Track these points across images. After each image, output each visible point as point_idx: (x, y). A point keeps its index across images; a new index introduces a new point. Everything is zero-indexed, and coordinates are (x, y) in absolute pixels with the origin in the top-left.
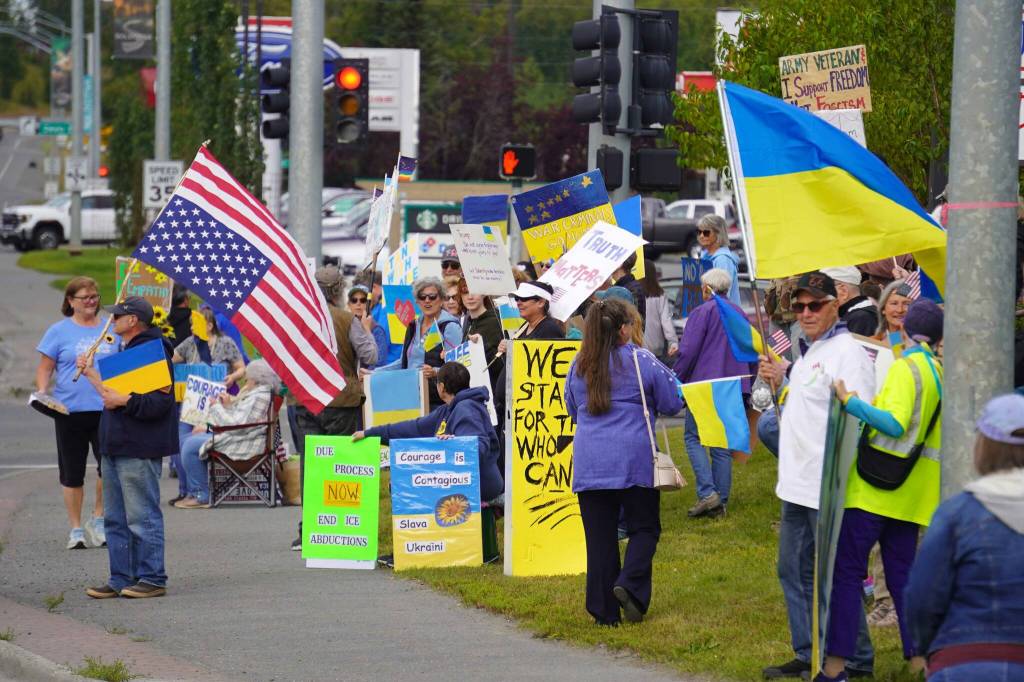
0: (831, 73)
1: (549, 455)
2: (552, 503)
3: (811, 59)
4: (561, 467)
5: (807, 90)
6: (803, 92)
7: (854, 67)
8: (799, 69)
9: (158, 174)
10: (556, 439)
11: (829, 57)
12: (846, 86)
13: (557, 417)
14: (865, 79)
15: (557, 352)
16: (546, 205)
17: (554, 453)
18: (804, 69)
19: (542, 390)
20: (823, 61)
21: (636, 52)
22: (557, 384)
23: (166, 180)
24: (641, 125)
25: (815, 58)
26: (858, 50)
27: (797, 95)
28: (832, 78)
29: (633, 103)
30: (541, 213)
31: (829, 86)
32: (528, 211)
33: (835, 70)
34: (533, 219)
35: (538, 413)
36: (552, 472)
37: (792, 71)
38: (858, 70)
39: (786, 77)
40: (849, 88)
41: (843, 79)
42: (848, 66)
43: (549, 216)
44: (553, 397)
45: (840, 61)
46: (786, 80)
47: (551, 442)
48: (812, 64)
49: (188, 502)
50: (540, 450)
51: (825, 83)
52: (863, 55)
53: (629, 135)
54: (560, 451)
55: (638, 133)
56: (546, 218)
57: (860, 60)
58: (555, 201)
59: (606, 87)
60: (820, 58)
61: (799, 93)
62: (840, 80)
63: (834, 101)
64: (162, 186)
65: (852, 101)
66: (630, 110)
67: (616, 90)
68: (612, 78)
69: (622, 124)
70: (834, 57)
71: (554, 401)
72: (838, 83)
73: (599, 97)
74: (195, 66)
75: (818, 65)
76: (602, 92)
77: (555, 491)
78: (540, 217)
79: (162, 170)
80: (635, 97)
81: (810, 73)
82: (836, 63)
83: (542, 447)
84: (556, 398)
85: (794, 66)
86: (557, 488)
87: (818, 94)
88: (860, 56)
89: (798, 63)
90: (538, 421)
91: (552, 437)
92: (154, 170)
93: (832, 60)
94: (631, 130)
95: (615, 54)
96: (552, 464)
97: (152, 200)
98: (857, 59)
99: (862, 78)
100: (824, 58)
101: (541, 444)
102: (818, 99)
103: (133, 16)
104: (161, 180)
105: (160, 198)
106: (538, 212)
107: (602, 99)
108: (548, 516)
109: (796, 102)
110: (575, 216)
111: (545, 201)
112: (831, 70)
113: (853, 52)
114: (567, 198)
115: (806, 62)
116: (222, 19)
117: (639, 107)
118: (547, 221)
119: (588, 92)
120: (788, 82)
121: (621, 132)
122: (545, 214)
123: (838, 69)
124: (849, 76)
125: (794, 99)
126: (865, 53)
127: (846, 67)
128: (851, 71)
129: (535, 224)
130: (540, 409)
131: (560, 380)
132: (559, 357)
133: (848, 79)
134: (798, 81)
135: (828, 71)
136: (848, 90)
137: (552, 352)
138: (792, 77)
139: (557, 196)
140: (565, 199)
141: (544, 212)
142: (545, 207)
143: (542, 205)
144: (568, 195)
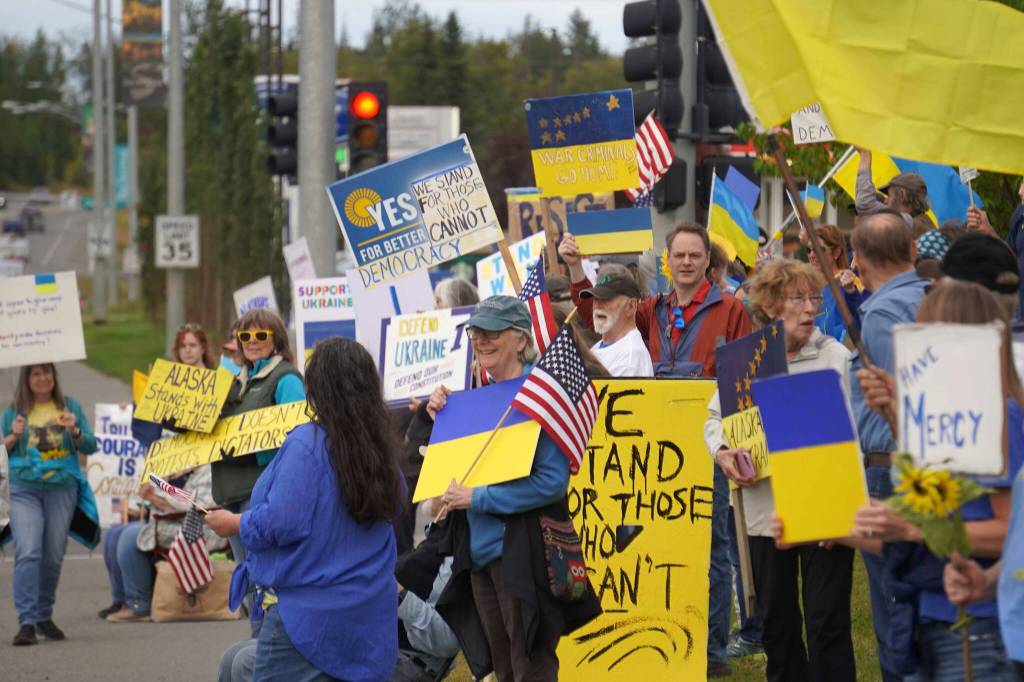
1: (604, 555)
2: (610, 629)
4: (623, 574)
9: (171, 231)
10: (615, 532)
13: (616, 497)
15: (614, 397)
16: (563, 123)
17: (612, 553)
19: (592, 456)
21: (701, 39)
22: (614, 446)
23: (179, 236)
24: (707, 129)
29: (698, 101)
30: (556, 132)
32: (542, 126)
34: (546, 137)
35: (586, 491)
36: (609, 582)
43: (564, 138)
44: (609, 466)
47: (607, 535)
49: (123, 613)
50: (590, 547)
53: (694, 141)
54: (620, 549)
55: (706, 138)
56: (561, 140)
58: (572, 120)
59: (665, 82)
64: (177, 243)
66: (694, 111)
67: (676, 85)
68: (672, 71)
69: (685, 127)
71: (610, 472)
73: (656, 94)
74: (214, 117)
76: (660, 88)
77: (613, 611)
78: (553, 137)
79: (175, 225)
80: (700, 94)
83: (593, 543)
84: (613, 467)
86: (618, 607)
90: (586, 503)
91: (608, 528)
92: (167, 226)
94: (695, 135)
95: (675, 41)
96: (608, 569)
97: (165, 258)
101: (591, 538)
103: (141, 61)
104: (174, 236)
105: (173, 255)
106: (552, 129)
107: (660, 96)
108: (604, 650)
110: (592, 145)
111: (562, 117)
114: (588, 119)
116: (240, 63)
117: (706, 107)
118: (561, 143)
119: (643, 87)
121: (683, 137)
122: (560, 135)
129: (548, 145)
130: (589, 486)
131: (618, 441)
132: (618, 405)
137: (607, 397)
139: (576, 114)
140: (585, 121)
141: (559, 132)
142: (560, 125)
143: (557, 121)
144: (589, 116)
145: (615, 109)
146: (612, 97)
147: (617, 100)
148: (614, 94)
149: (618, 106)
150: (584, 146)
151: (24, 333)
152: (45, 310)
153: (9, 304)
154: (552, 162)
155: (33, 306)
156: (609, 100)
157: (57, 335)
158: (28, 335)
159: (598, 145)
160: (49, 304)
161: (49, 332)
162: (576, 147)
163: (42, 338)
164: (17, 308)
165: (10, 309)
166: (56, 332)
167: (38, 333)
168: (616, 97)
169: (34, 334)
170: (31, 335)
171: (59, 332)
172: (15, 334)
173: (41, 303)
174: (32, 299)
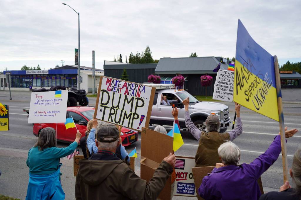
153: (46, 101)
155: (53, 102)
157: (58, 113)
160: (58, 102)
161: (56, 112)
163: (53, 114)
164: (48, 102)
165: (46, 103)
166: (58, 112)
167: (53, 112)
169: (51, 112)
170: (50, 112)
171: (59, 112)
172: (45, 111)
173: (56, 101)
174: (53, 99)
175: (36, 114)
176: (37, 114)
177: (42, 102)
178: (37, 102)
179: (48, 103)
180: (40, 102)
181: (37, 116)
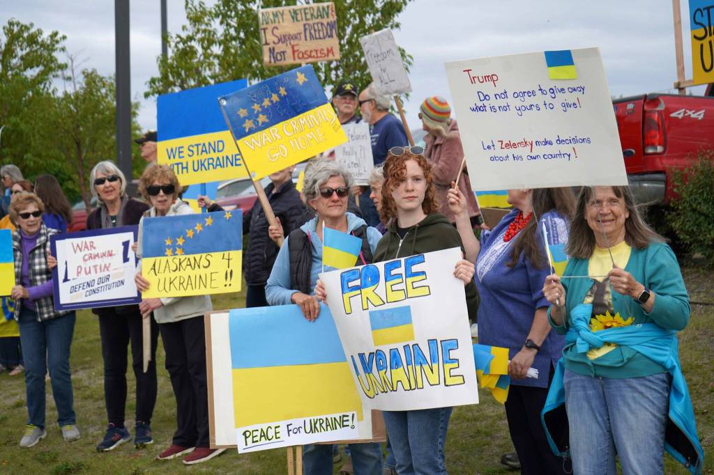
0: (305, 25)
3: (286, 12)
5: (283, 39)
6: (279, 40)
7: (325, 21)
8: (277, 20)
11: (303, 11)
12: (317, 36)
14: (334, 31)
16: (261, 107)
18: (281, 20)
20: (297, 14)
25: (290, 12)
26: (328, 7)
27: (274, 43)
28: (305, 30)
30: (257, 117)
31: (303, 36)
32: (242, 116)
33: (307, 22)
34: (248, 125)
37: (270, 22)
38: (328, 24)
39: (265, 26)
40: (320, 38)
41: (315, 31)
42: (320, 20)
43: (267, 121)
45: (312, 15)
46: (265, 29)
48: (288, 17)
51: (300, 34)
52: (332, 11)
56: (263, 123)
57: (330, 15)
58: (272, 102)
60: (295, 12)
61: (276, 40)
62: (313, 32)
63: (307, 48)
65: (322, 50)
70: (307, 11)
72: (310, 33)
75: (293, 18)
78: (256, 122)
81: (285, 24)
82: (309, 16)
85: (271, 17)
87: (293, 42)
88: (330, 12)
89: (275, 15)
93: (305, 14)
98: (327, 14)
99: (331, 30)
100: (298, 12)
102: (293, 47)
106: (252, 116)
109: (274, 49)
110: (295, 118)
111: (260, 101)
112: (305, 22)
113: (323, 9)
114: (285, 96)
115: (282, 15)
118: (266, 126)
120: (267, 31)
122: (262, 119)
123: (311, 22)
124: (320, 28)
125: (272, 45)
126: (334, 9)
127: (317, 21)
128: (322, 24)
129: (251, 132)
133: (319, 31)
134: (275, 30)
135: (301, 24)
136: (319, 40)
138: (270, 27)
139: (273, 95)
140: (282, 99)
141: (261, 116)
142: (260, 110)
143: (256, 107)
144: (285, 93)
145: (305, 83)
146: (298, 74)
147: (303, 75)
148: (299, 71)
149: (306, 80)
150: (288, 121)
151: (542, 140)
152: (566, 105)
153: (517, 95)
154: (259, 145)
155: (548, 98)
156: (297, 77)
157: (585, 144)
158: (546, 143)
159: (301, 115)
160: (571, 98)
161: (575, 140)
162: (281, 124)
163: (566, 148)
164: (529, 101)
165: (517, 102)
167: (559, 141)
168: (302, 73)
169: (554, 142)
170: (551, 143)
171: (589, 141)
172: (528, 140)
173: (558, 95)
174: (546, 88)
175: (491, 153)
176: (498, 152)
177: (502, 102)
178: (480, 104)
179: (527, 104)
180: (493, 102)
181: (501, 159)
